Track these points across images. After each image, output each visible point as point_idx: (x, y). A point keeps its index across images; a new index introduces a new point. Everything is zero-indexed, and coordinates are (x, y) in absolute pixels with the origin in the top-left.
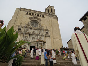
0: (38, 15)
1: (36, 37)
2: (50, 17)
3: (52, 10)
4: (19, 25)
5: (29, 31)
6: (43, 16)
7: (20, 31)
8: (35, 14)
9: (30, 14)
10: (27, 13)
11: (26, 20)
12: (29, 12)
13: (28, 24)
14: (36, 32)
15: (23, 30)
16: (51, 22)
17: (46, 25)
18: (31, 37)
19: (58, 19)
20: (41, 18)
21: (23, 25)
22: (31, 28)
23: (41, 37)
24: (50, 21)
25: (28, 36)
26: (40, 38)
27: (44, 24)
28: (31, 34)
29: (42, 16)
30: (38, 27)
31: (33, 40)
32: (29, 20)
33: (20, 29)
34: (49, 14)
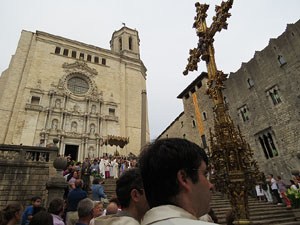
0: (89, 58)
1: (80, 122)
2: (123, 66)
4: (33, 85)
5: (62, 106)
6: (104, 62)
7: (35, 103)
8: (82, 55)
9: (66, 52)
10: (57, 51)
11: (52, 71)
12: (62, 47)
13: (60, 86)
14: (82, 108)
15: (44, 102)
16: (126, 79)
17: (109, 89)
18: (68, 122)
19: (146, 70)
20: (98, 68)
21: (46, 88)
22: (67, 98)
23: (94, 122)
24: (123, 78)
25: (60, 119)
26: (93, 124)
27: (104, 87)
28: (69, 115)
29: (100, 62)
30: (88, 94)
31: (74, 130)
32: (62, 73)
33: (35, 99)
34: (121, 56)
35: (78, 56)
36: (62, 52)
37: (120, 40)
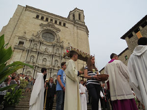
0: (56, 22)
1: (49, 59)
2: (75, 28)
3: (79, 15)
4: (21, 35)
5: (38, 48)
6: (64, 25)
7: (21, 45)
8: (51, 20)
9: (42, 18)
10: (37, 17)
11: (34, 27)
12: (40, 15)
13: (37, 36)
14: (50, 50)
15: (27, 45)
16: (77, 35)
17: (67, 40)
18: (41, 58)
19: (88, 32)
20: (61, 28)
21: (29, 37)
22: (41, 43)
23: (58, 59)
24: (76, 35)
25: (36, 56)
27: (65, 39)
28: (41, 53)
29: (62, 24)
30: (54, 42)
31: (44, 63)
32: (39, 29)
33: (21, 43)
34: (74, 23)
35: (49, 21)
36: (40, 18)
37: (74, 16)
